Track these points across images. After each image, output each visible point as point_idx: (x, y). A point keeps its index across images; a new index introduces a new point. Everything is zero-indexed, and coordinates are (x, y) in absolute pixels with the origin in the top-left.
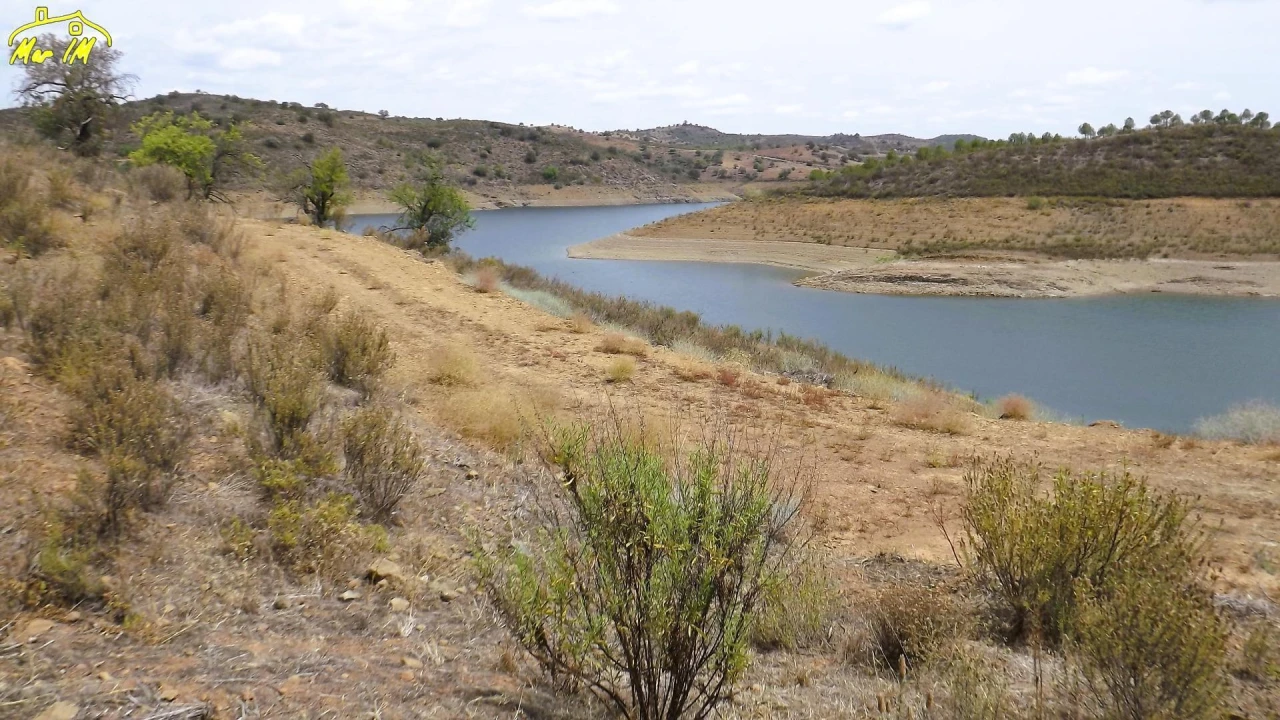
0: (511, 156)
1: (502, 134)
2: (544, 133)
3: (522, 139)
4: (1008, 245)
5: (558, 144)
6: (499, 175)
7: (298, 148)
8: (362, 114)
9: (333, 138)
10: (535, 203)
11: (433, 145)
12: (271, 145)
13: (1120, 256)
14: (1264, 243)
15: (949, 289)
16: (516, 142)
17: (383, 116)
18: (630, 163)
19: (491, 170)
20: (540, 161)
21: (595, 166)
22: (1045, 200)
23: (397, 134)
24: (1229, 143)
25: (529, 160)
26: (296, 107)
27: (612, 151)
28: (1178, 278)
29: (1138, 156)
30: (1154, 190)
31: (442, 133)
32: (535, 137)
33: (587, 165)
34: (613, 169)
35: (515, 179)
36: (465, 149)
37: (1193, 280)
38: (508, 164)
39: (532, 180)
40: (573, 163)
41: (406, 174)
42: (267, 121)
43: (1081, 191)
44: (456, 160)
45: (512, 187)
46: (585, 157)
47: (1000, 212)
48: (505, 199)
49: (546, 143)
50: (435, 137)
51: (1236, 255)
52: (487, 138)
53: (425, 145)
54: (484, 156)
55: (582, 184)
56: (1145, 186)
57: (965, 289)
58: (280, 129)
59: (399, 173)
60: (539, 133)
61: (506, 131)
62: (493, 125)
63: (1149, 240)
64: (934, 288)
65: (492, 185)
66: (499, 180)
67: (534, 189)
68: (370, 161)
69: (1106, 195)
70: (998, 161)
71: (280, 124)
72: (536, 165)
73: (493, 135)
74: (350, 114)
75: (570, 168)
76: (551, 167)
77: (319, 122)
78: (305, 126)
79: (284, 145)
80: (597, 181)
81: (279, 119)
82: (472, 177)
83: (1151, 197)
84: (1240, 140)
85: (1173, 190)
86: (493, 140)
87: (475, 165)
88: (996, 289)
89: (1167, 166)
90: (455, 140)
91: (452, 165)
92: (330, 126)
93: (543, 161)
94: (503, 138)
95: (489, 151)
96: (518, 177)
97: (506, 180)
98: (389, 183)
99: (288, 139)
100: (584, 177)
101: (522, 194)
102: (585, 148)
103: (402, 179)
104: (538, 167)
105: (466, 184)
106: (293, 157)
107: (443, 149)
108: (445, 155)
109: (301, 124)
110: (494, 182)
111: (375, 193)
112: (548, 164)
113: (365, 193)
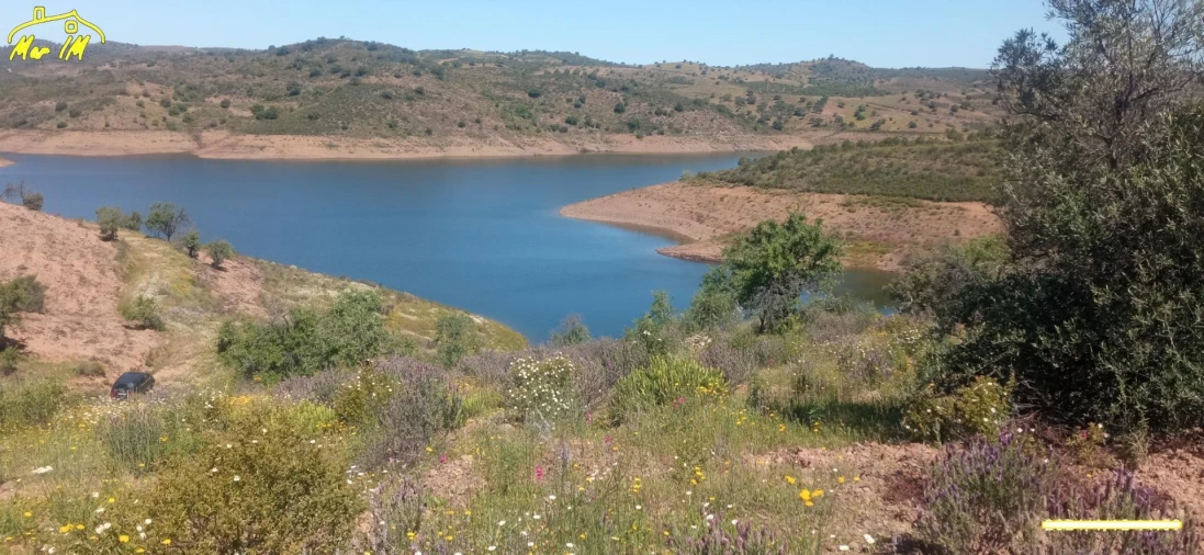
1: (597, 85)
3: (615, 91)
5: (647, 95)
7: (409, 99)
9: (441, 91)
11: (534, 95)
12: (387, 97)
16: (610, 93)
18: (713, 114)
19: (583, 119)
20: (628, 110)
21: (678, 116)
22: (862, 198)
23: (504, 84)
25: (619, 110)
31: (543, 84)
33: (670, 115)
34: (695, 120)
35: (603, 127)
36: (561, 99)
38: (598, 114)
39: (618, 131)
40: (657, 114)
41: (500, 124)
43: (897, 191)
44: (553, 109)
45: (598, 135)
46: (669, 108)
47: (821, 206)
49: (636, 94)
50: (536, 87)
52: (582, 89)
53: (527, 95)
54: (577, 106)
55: (662, 133)
58: (397, 82)
59: (494, 123)
60: (631, 85)
61: (600, 82)
65: (581, 133)
66: (589, 128)
67: (618, 137)
68: (471, 112)
69: (916, 197)
71: (397, 77)
73: (589, 87)
75: (654, 119)
76: (637, 117)
79: (398, 96)
80: (678, 131)
82: (564, 125)
86: (589, 91)
87: (566, 116)
90: (554, 90)
91: (548, 114)
92: (441, 79)
93: (631, 111)
94: (598, 89)
95: (583, 102)
96: (605, 126)
97: (595, 129)
98: (485, 131)
99: (402, 91)
100: (665, 128)
101: (607, 142)
102: (670, 101)
103: (496, 128)
104: (625, 116)
105: (558, 132)
106: (405, 108)
107: (541, 99)
108: (542, 104)
109: (415, 78)
110: (582, 130)
111: (469, 140)
112: (634, 114)
113: (461, 141)
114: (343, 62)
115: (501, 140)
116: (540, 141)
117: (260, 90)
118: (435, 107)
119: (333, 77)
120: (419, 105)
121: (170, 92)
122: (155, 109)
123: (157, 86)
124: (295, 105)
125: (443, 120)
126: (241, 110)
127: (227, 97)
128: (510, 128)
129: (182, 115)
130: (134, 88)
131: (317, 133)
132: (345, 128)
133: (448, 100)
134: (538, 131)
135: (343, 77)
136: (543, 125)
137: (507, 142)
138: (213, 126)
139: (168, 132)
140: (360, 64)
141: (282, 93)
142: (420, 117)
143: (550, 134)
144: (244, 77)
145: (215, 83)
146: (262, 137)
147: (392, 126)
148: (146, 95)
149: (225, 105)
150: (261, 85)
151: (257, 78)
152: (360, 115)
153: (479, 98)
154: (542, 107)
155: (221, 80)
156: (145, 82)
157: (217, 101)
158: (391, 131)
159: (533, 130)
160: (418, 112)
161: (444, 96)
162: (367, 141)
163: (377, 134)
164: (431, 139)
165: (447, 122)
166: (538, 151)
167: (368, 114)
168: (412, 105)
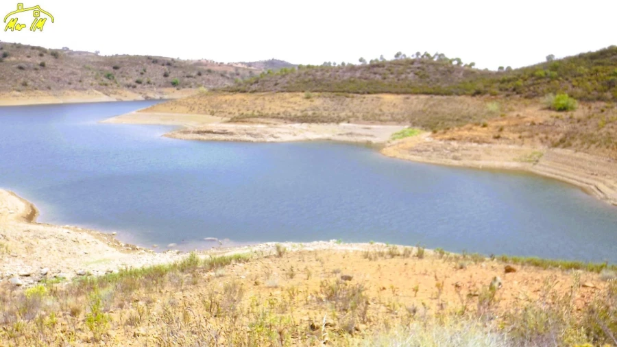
0: (156, 73)
1: (153, 62)
2: (175, 62)
3: (163, 65)
4: (277, 117)
5: (181, 67)
6: (149, 83)
7: (36, 69)
8: (86, 52)
9: (57, 64)
10: (166, 97)
11: (116, 68)
12: (21, 68)
13: (326, 122)
14: (400, 116)
15: (223, 137)
16: (160, 66)
17: (96, 54)
18: (217, 77)
19: (145, 80)
21: (200, 78)
22: (317, 94)
23: (98, 62)
24: (418, 68)
26: (39, 48)
27: (209, 71)
28: (342, 133)
29: (375, 73)
30: (372, 89)
31: (122, 62)
32: (170, 63)
33: (195, 78)
34: (208, 80)
35: (157, 85)
36: (132, 70)
37: (347, 134)
38: (154, 77)
39: (165, 86)
40: (188, 77)
41: (94, 82)
42: (21, 56)
43: (337, 89)
44: (127, 75)
45: (155, 89)
46: (194, 74)
47: (291, 100)
48: (151, 95)
49: (175, 67)
50: (117, 64)
51: (379, 122)
52: (145, 64)
53: (112, 68)
54: (142, 74)
55: (191, 87)
56: (369, 88)
57: (229, 137)
58: (29, 60)
59: (90, 82)
60: (172, 62)
61: (154, 61)
62: (149, 58)
63: (350, 114)
64: (216, 137)
65: (145, 88)
66: (149, 85)
67: (165, 90)
68: (76, 76)
69: (349, 92)
70: (309, 75)
71: (29, 57)
72: (168, 78)
73: (148, 63)
74: (80, 53)
75: (186, 80)
76: (176, 79)
77: (51, 56)
78: (42, 58)
79: (29, 68)
80: (199, 86)
81: (29, 55)
82: (134, 84)
83: (369, 93)
84: (424, 66)
85: (380, 90)
86: (148, 66)
87: (137, 78)
89: (385, 78)
90: (128, 66)
91: (124, 78)
92: (56, 58)
93: (172, 76)
94: (153, 64)
95: (145, 71)
96: (159, 84)
97: (153, 85)
98: (85, 87)
99: (32, 65)
100: (193, 84)
101: (160, 92)
102: (194, 69)
103: (92, 85)
105: (131, 88)
106: (33, 74)
107: (120, 70)
108: (121, 73)
109: (40, 57)
110: (146, 86)
111: (75, 92)
112: (175, 77)
113: (70, 92)
115: (96, 91)
116: (119, 91)
118: (52, 73)
120: (42, 73)
125: (58, 81)
128: (101, 84)
133: (61, 70)
134: (118, 86)
136: (121, 84)
137: (99, 93)
142: (43, 80)
143: (126, 88)
147: (25, 84)
152: (3, 78)
153: (81, 69)
158: (24, 87)
159: (115, 86)
160: (42, 76)
161: (59, 67)
162: (7, 94)
163: (14, 89)
164: (51, 93)
165: (60, 82)
166: (118, 96)
167: (8, 78)
168: (38, 73)
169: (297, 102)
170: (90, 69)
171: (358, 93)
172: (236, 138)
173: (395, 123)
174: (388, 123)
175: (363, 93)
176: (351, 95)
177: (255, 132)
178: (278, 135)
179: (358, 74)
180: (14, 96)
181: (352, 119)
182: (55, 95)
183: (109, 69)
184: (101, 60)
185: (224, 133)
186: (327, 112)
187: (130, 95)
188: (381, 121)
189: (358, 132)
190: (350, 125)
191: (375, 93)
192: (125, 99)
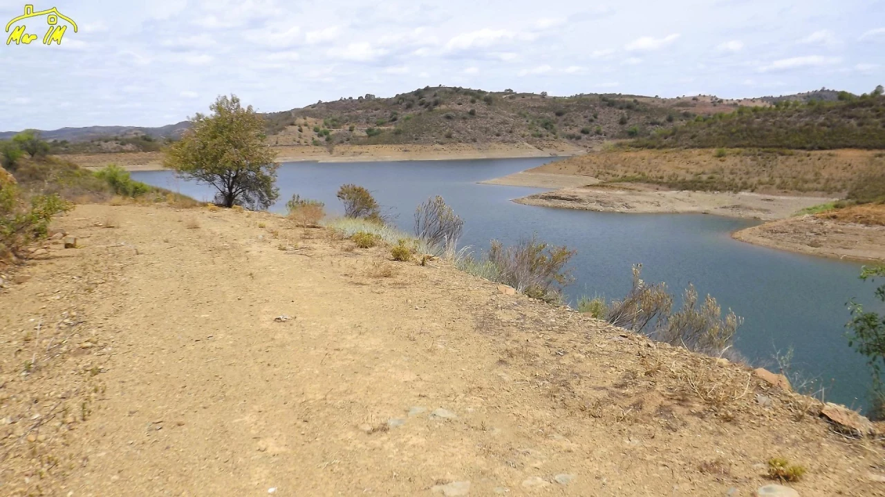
0: (610, 120)
1: (608, 105)
2: (638, 103)
3: (621, 108)
5: (646, 111)
7: (464, 118)
8: (531, 94)
9: (488, 112)
11: (559, 114)
12: (448, 117)
14: (839, 184)
15: (569, 204)
16: (617, 111)
17: (544, 95)
19: (594, 130)
20: (630, 122)
21: (669, 125)
22: (737, 150)
23: (539, 107)
27: (686, 115)
30: (828, 142)
31: (568, 106)
33: (662, 125)
35: (609, 136)
36: (579, 116)
37: (734, 207)
38: (608, 125)
39: (619, 137)
40: (653, 124)
41: (527, 133)
42: (452, 103)
43: (772, 143)
44: (572, 123)
45: (605, 141)
46: (662, 120)
47: (696, 159)
49: (637, 110)
50: (562, 108)
52: (597, 108)
53: (554, 114)
54: (591, 121)
56: (825, 140)
57: (575, 205)
58: (459, 107)
59: (522, 132)
60: (635, 104)
61: (609, 101)
63: (766, 179)
64: (562, 203)
65: (592, 140)
66: (597, 136)
68: (507, 125)
69: (789, 147)
70: (744, 122)
71: (459, 104)
72: (627, 126)
73: (602, 107)
74: (523, 95)
75: (649, 128)
76: (636, 127)
77: (484, 101)
78: (474, 105)
79: (457, 117)
81: (460, 101)
82: (579, 134)
83: (821, 148)
85: (841, 143)
86: (601, 110)
87: (584, 127)
88: (594, 206)
89: (861, 124)
90: (575, 110)
91: (568, 127)
92: (489, 104)
93: (632, 123)
94: (608, 107)
95: (595, 117)
96: (611, 134)
97: (603, 136)
98: (514, 139)
99: (460, 114)
102: (664, 113)
103: (523, 136)
104: (627, 127)
105: (573, 140)
106: (460, 124)
107: (564, 117)
108: (565, 120)
109: (471, 104)
110: (593, 137)
111: (503, 145)
112: (634, 125)
113: (497, 145)
114: (428, 98)
115: (527, 144)
116: (556, 144)
117: (375, 119)
118: (482, 123)
119: (419, 107)
120: (471, 122)
121: (321, 122)
122: (309, 133)
123: (314, 119)
124: (393, 128)
125: (486, 132)
126: (360, 132)
127: (354, 125)
128: (533, 135)
129: (325, 137)
130: (301, 121)
131: (399, 143)
132: (416, 139)
133: (492, 118)
134: (556, 137)
135: (426, 107)
136: (561, 134)
137: (530, 146)
138: (342, 142)
139: (313, 147)
140: (438, 98)
141: (388, 120)
142: (470, 130)
143: (565, 140)
144: (366, 112)
145: (348, 116)
146: (363, 146)
147: (449, 136)
148: (306, 125)
149: (351, 130)
150: (375, 116)
151: (374, 111)
152: (428, 130)
153: (515, 117)
154: (565, 122)
155: (353, 114)
156: (307, 118)
157: (347, 128)
158: (447, 140)
159: (552, 137)
160: (469, 127)
161: (489, 116)
162: (429, 147)
163: (437, 142)
164: (475, 145)
165: (488, 133)
166: (553, 151)
167: (433, 129)
168: (466, 123)
169: (703, 161)
170: (525, 117)
171: (803, 148)
172: (582, 206)
173: (821, 193)
174: (808, 193)
175: (812, 149)
176: (788, 151)
177: (606, 200)
178: (635, 204)
179: (822, 119)
180: (436, 150)
181: (761, 187)
182: (479, 149)
183: (549, 115)
184: (544, 105)
185: (573, 199)
186: (731, 177)
187: (569, 149)
188: (800, 190)
189: (750, 204)
190: (753, 194)
191: (831, 148)
192: (561, 154)
